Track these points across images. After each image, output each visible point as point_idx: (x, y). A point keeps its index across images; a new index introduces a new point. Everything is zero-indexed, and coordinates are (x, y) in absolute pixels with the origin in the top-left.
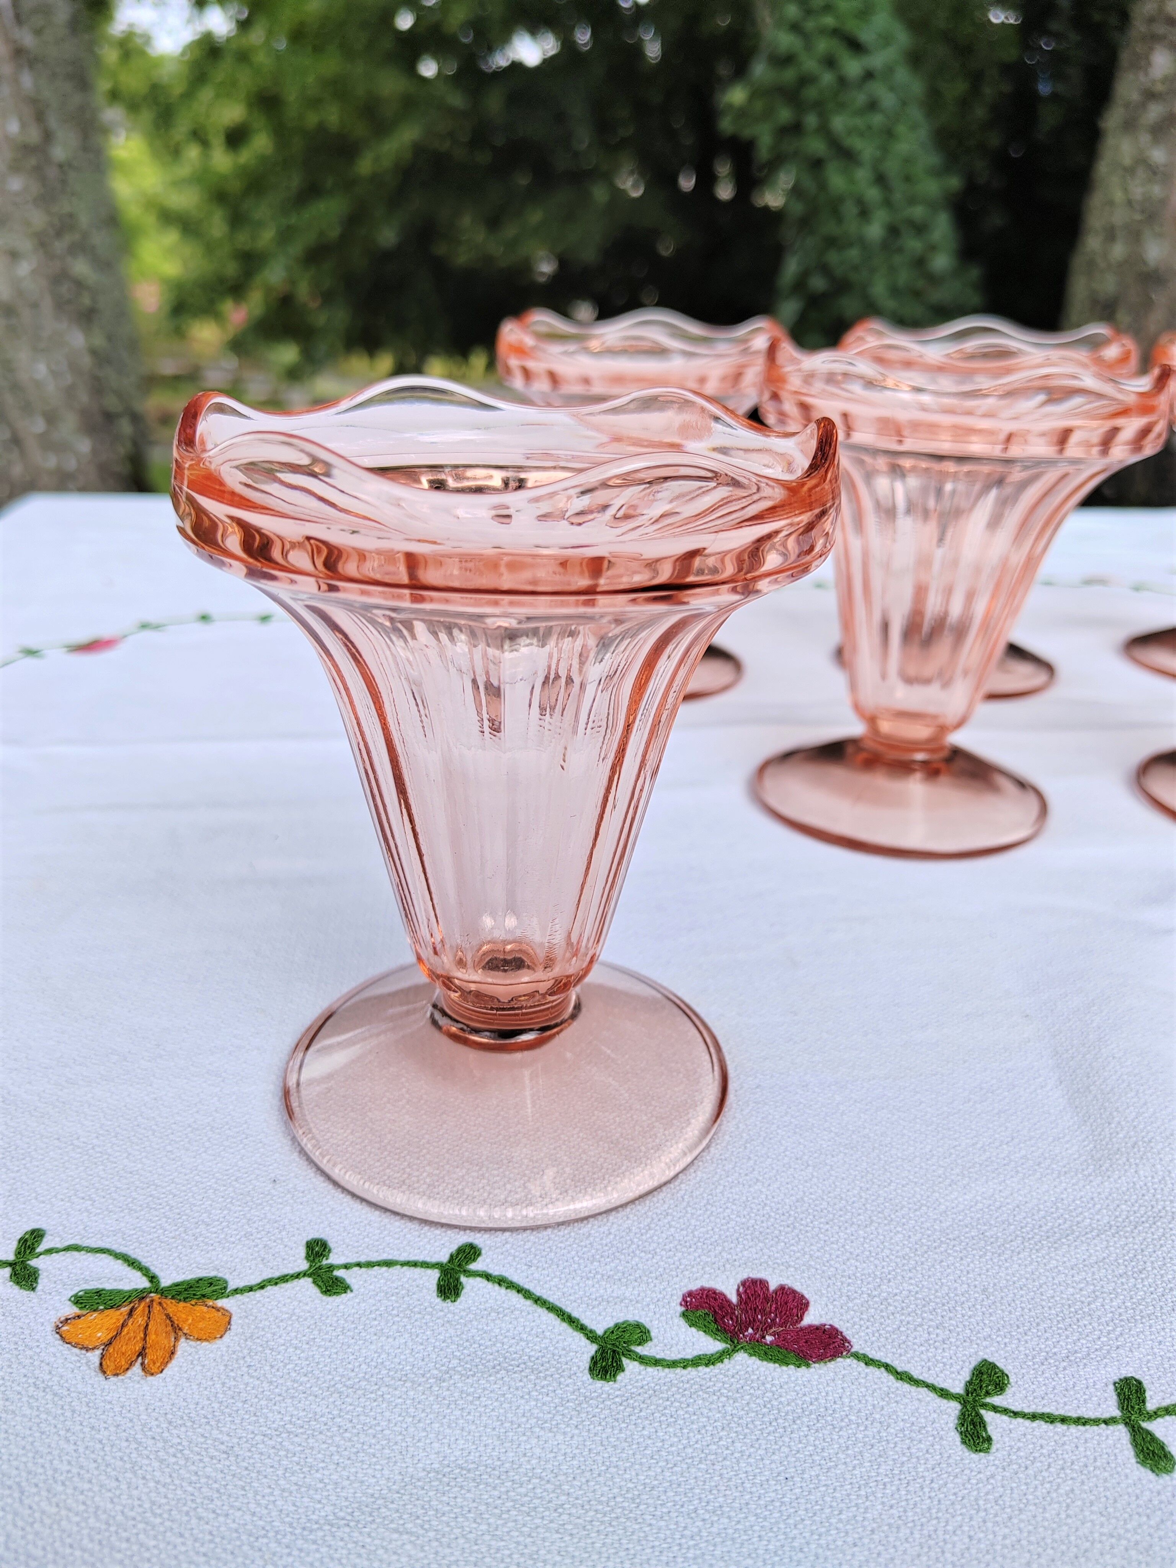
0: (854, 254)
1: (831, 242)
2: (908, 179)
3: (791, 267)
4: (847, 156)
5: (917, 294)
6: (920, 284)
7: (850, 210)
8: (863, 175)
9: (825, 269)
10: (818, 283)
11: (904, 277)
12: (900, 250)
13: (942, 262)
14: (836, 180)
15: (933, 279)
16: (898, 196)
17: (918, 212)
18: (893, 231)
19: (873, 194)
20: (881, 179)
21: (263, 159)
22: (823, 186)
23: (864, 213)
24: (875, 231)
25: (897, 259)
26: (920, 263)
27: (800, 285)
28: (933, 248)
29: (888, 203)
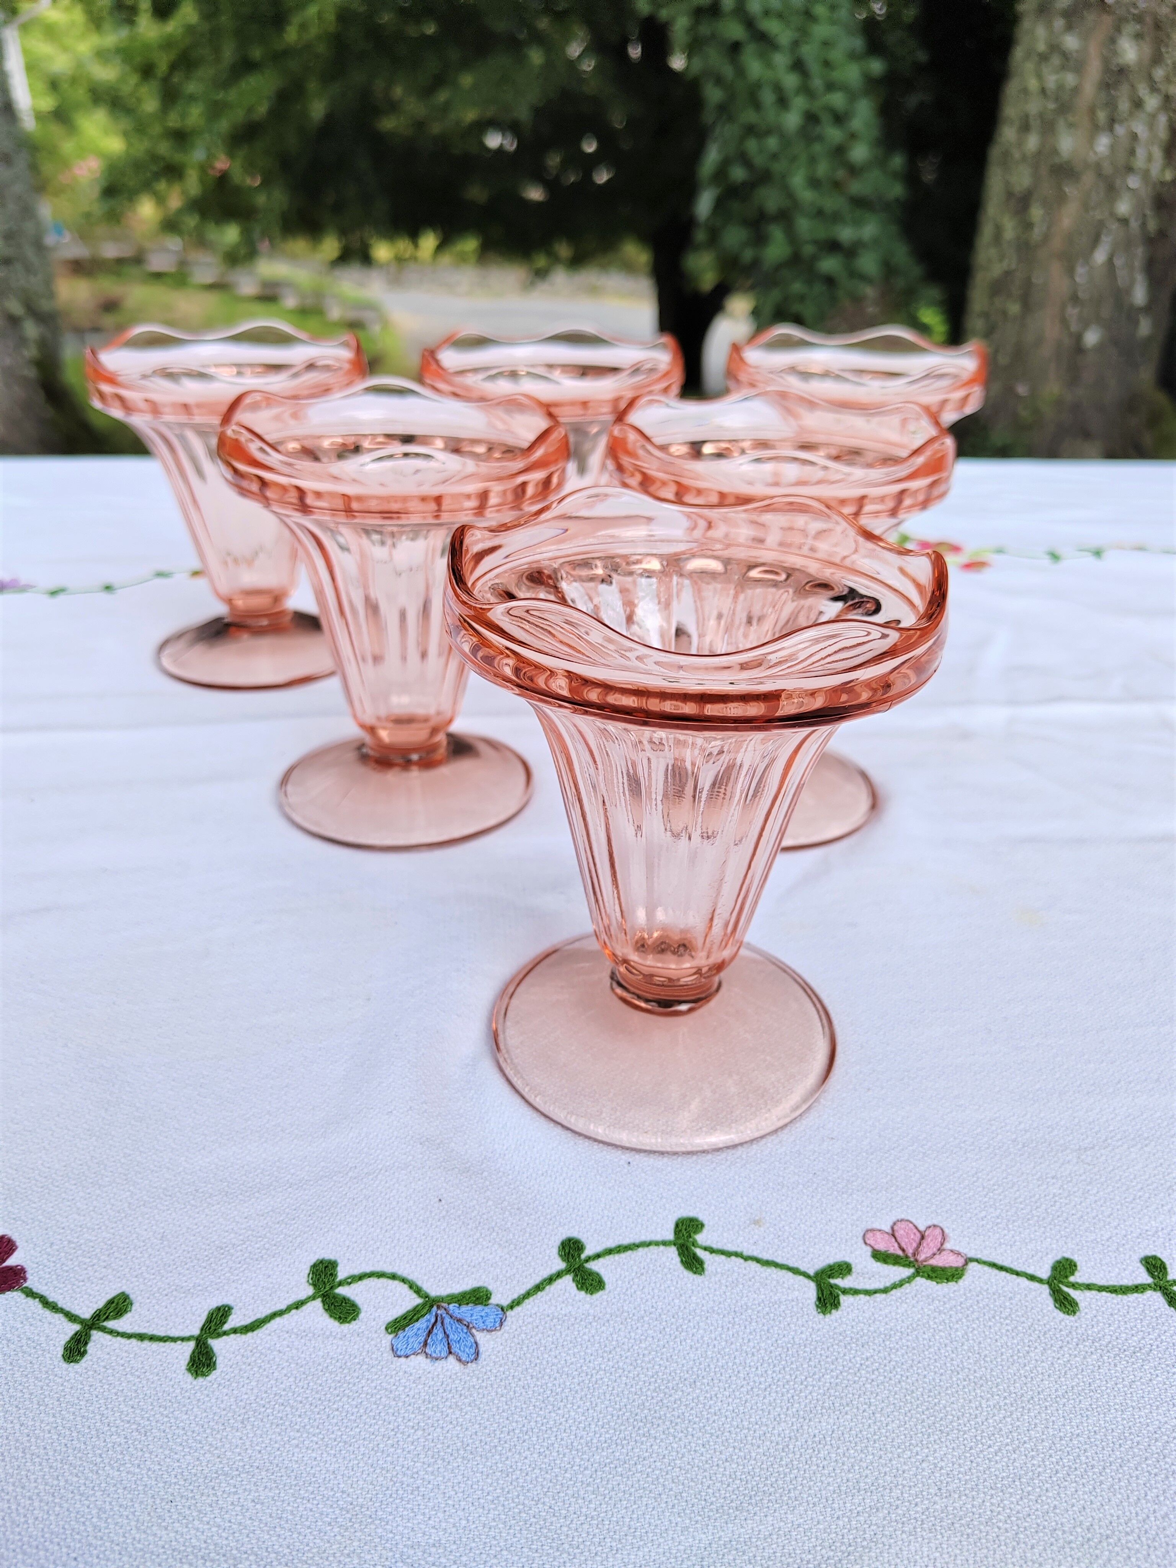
0: (772, 143)
1: (751, 130)
2: (827, 64)
3: (712, 157)
4: (764, 40)
5: (837, 185)
6: (841, 174)
7: (768, 97)
8: (781, 60)
9: (744, 159)
10: (738, 174)
11: (822, 169)
12: (820, 138)
13: (860, 153)
14: (755, 68)
15: (854, 171)
16: (817, 83)
17: (837, 100)
18: (811, 118)
19: (791, 81)
20: (798, 66)
21: (190, 29)
22: (741, 72)
23: (783, 102)
24: (792, 120)
25: (817, 148)
26: (839, 152)
27: (721, 174)
28: (853, 136)
29: (806, 90)
